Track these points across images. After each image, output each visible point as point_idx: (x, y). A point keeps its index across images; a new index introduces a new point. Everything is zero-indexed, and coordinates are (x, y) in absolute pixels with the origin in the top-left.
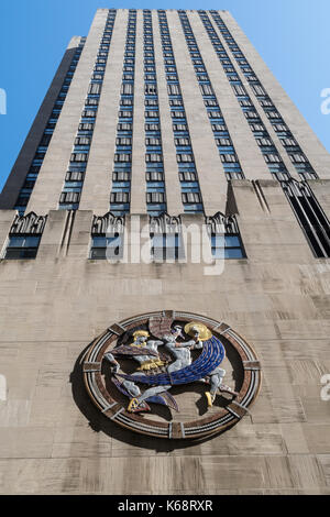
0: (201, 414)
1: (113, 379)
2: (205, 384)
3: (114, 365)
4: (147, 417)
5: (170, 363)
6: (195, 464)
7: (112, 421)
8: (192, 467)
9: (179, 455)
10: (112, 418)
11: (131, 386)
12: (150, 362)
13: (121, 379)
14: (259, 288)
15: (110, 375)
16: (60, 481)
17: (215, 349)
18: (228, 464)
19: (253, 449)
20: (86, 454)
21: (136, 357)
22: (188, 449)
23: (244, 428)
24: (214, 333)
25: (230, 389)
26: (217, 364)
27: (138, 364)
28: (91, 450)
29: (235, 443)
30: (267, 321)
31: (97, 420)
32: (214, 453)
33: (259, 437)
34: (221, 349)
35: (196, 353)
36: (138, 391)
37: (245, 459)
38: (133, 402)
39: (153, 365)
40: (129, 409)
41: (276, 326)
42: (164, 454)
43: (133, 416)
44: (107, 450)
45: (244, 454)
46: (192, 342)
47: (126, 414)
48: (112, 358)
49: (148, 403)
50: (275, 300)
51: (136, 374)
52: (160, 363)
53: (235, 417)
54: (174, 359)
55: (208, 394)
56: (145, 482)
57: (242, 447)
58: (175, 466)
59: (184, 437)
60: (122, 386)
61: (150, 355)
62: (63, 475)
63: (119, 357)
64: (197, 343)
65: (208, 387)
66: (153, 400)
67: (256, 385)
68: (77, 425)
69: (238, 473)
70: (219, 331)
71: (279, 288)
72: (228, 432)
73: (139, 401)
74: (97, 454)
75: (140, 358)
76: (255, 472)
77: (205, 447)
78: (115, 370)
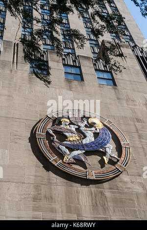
0: (102, 167)
1: (53, 143)
3: (53, 136)
4: (74, 166)
5: (83, 139)
6: (101, 193)
7: (56, 166)
8: (100, 195)
9: (93, 188)
10: (56, 165)
11: (63, 148)
12: (72, 137)
13: (58, 144)
14: (124, 102)
15: (51, 142)
16: (31, 196)
17: (106, 134)
18: (118, 195)
19: (129, 188)
20: (44, 183)
21: (65, 133)
22: (97, 185)
23: (124, 177)
24: (104, 125)
25: (116, 156)
26: (108, 142)
27: (66, 137)
28: (46, 181)
29: (120, 185)
30: (130, 122)
31: (48, 166)
32: (111, 189)
33: (132, 182)
34: (109, 134)
36: (68, 152)
37: (126, 193)
38: (65, 157)
39: (74, 139)
40: (64, 161)
41: (135, 125)
42: (85, 186)
43: (67, 165)
44: (55, 181)
45: (126, 190)
46: (93, 129)
47: (63, 163)
48: (51, 132)
49: (74, 159)
50: (134, 111)
51: (65, 142)
52: (78, 138)
53: (120, 171)
54: (85, 137)
55: (104, 157)
56: (77, 200)
57: (124, 187)
58: (92, 193)
59: (95, 179)
60: (59, 148)
61: (72, 133)
62: (32, 193)
63: (55, 132)
64: (96, 129)
65: (104, 153)
66: (76, 158)
67: (128, 155)
68: (36, 167)
69: (123, 200)
70: (107, 124)
71: (135, 105)
72: (116, 178)
73: (69, 157)
74: (50, 183)
75: (67, 134)
76: (132, 200)
77: (106, 185)
78: (54, 139)
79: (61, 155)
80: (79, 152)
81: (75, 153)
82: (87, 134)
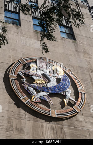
1: (23, 85)
2: (63, 95)
3: (23, 78)
4: (40, 105)
5: (48, 83)
8: (60, 130)
9: (54, 124)
10: (25, 103)
12: (39, 80)
13: (27, 86)
14: (82, 55)
15: (21, 83)
17: (66, 80)
18: (74, 131)
19: (83, 126)
20: (15, 117)
21: (33, 77)
22: (58, 122)
23: (80, 117)
24: (65, 73)
25: (74, 100)
26: (68, 87)
27: (34, 80)
28: (17, 115)
29: (76, 123)
30: (86, 72)
31: (19, 103)
32: (69, 126)
33: (86, 122)
35: (58, 80)
36: (35, 92)
37: (80, 130)
38: (33, 97)
39: (40, 82)
40: (32, 100)
41: (90, 75)
42: (48, 122)
43: (34, 104)
44: (24, 116)
45: (81, 128)
47: (31, 102)
48: (22, 75)
49: (40, 99)
50: (89, 63)
51: (33, 84)
52: (43, 82)
53: (76, 112)
54: (49, 81)
55: (64, 100)
56: (42, 133)
57: (79, 125)
58: (53, 128)
59: (57, 117)
60: (28, 89)
61: (38, 77)
62: (6, 125)
63: (25, 75)
64: (59, 76)
65: (65, 96)
66: (42, 98)
67: (84, 100)
68: (9, 103)
70: (67, 72)
71: (90, 58)
72: (73, 118)
73: (36, 97)
74: (20, 118)
75: (35, 78)
77: (65, 122)
78: (24, 80)
79: (30, 95)
80: (44, 94)
81: (41, 94)
82: (51, 79)
